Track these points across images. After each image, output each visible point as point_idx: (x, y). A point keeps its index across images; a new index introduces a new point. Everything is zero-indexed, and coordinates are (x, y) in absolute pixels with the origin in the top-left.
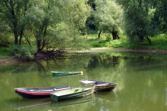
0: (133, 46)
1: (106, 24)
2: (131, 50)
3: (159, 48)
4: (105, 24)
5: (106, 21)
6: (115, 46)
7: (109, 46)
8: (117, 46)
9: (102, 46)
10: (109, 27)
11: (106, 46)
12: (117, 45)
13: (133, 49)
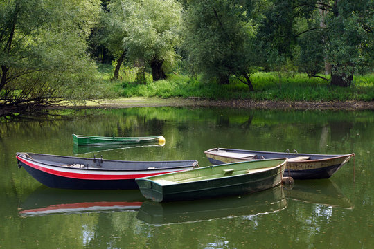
0: (209, 94)
1: (140, 41)
2: (206, 103)
3: (276, 97)
4: (136, 41)
5: (138, 35)
6: (162, 93)
7: (147, 94)
8: (166, 94)
9: (130, 94)
10: (146, 49)
11: (141, 95)
12: (166, 91)
13: (211, 99)
